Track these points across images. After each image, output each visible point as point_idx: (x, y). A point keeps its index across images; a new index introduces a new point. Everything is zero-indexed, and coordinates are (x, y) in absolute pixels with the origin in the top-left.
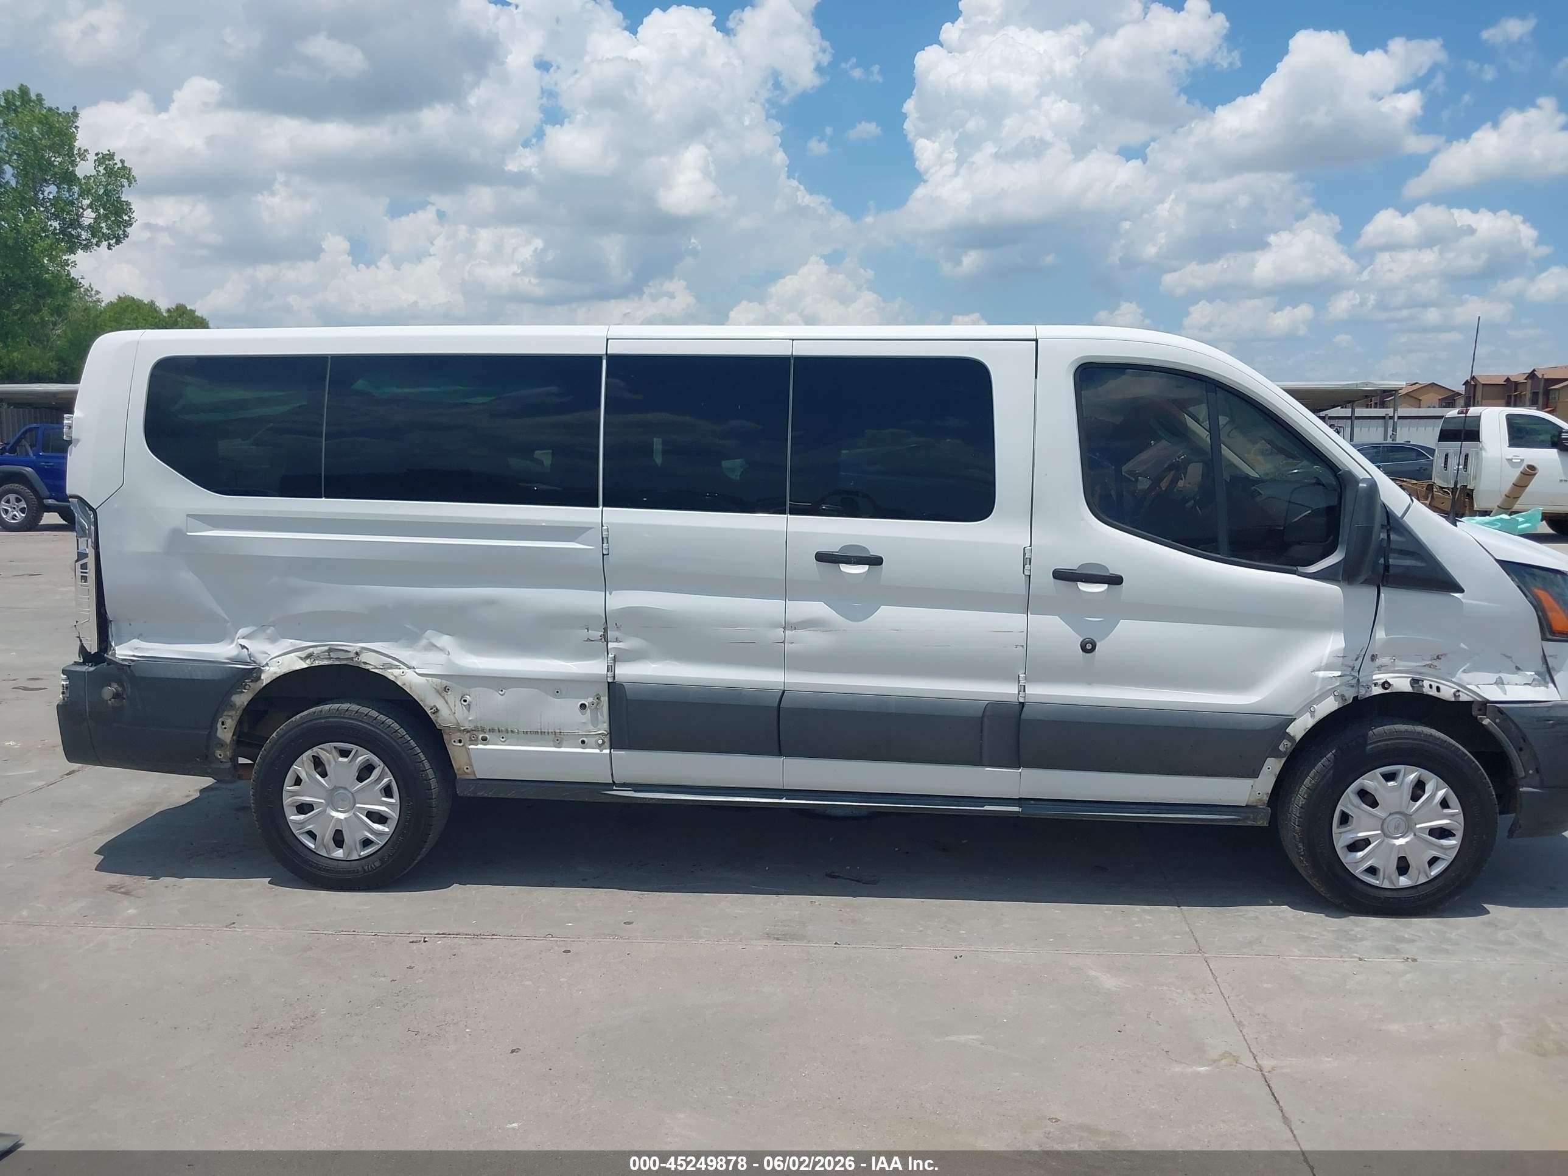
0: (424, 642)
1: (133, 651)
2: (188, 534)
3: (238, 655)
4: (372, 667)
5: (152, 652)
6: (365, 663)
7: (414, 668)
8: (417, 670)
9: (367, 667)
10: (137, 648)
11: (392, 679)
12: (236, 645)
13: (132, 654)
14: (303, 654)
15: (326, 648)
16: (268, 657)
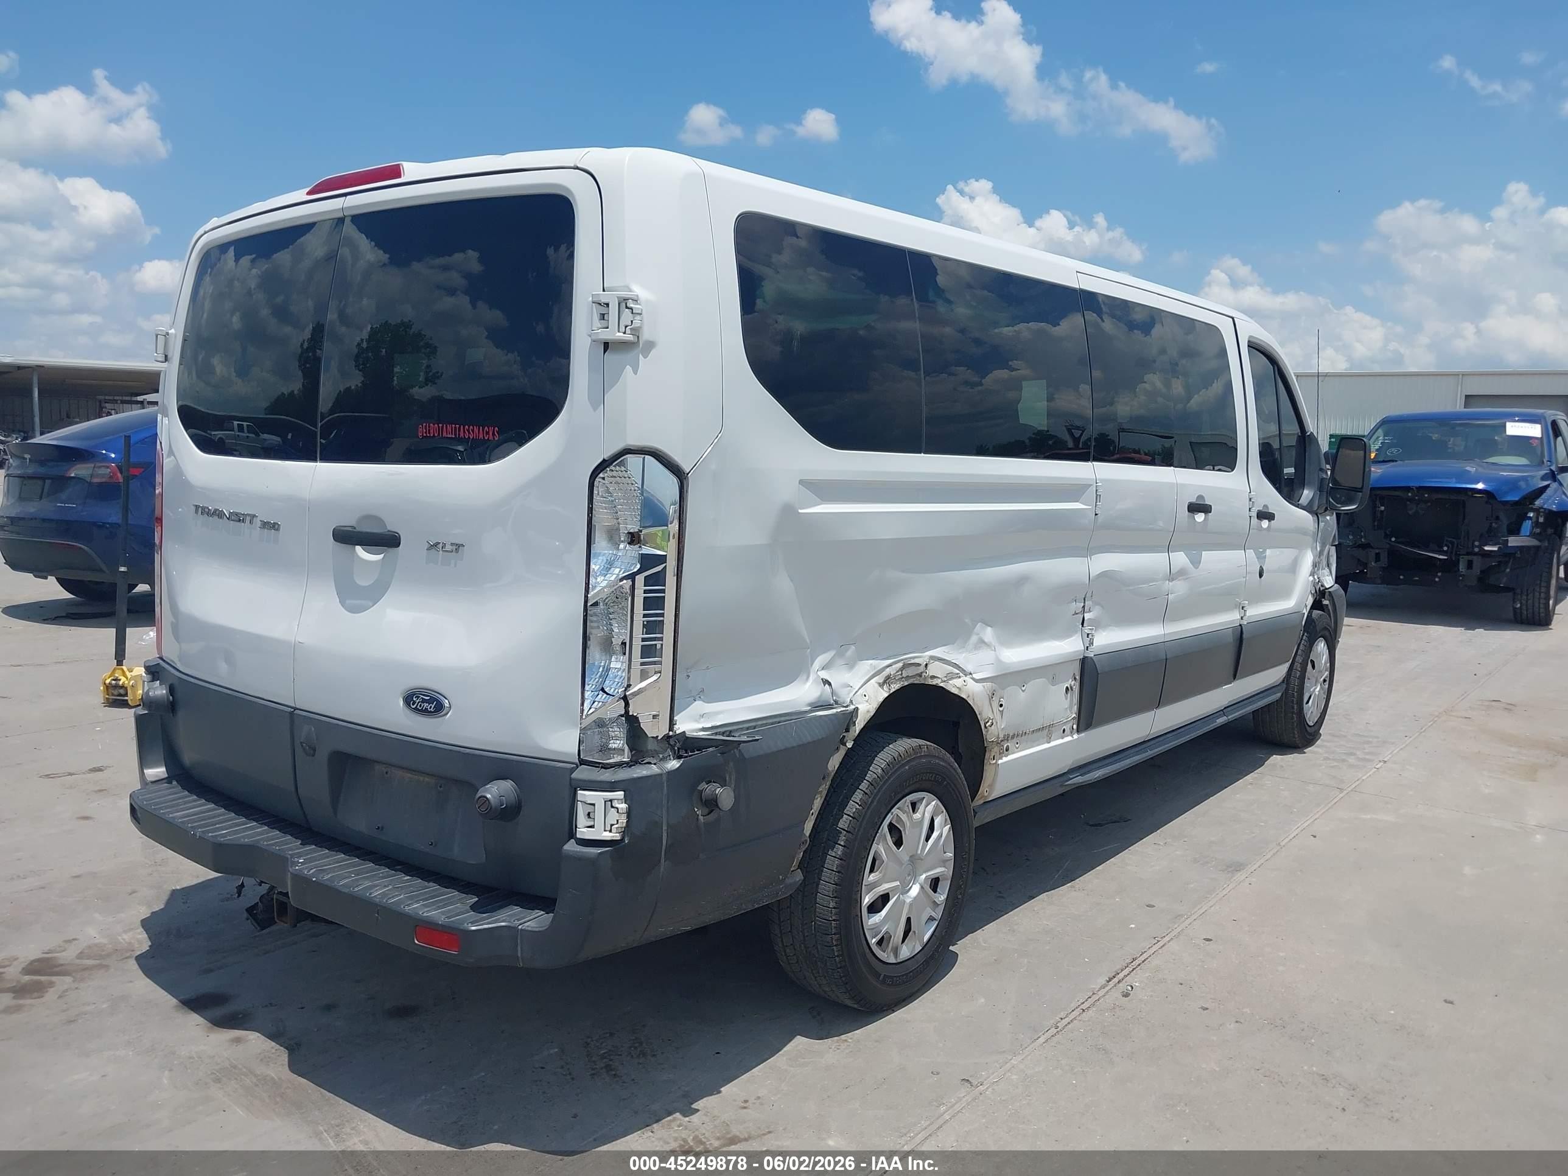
0: (974, 639)
1: (697, 721)
2: (800, 511)
3: (821, 696)
4: (940, 681)
5: (721, 716)
6: (933, 677)
7: (971, 674)
8: (974, 676)
9: (935, 682)
10: (702, 716)
11: (956, 693)
12: (815, 681)
13: (700, 726)
14: (880, 678)
15: (900, 665)
16: (852, 692)
